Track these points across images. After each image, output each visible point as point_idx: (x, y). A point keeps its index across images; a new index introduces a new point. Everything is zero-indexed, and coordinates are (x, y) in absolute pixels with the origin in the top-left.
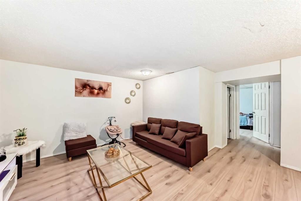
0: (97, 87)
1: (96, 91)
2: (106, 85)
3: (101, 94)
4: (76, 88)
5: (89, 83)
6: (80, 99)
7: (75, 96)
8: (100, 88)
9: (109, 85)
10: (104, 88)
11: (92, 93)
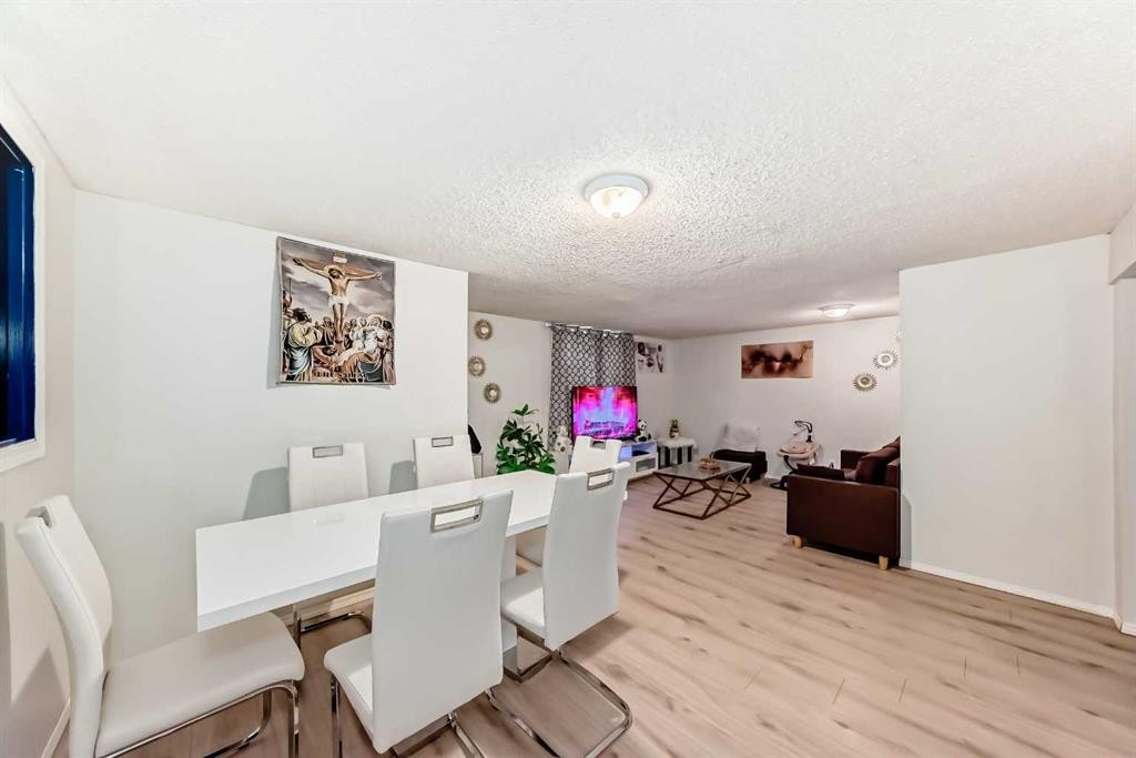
0: (779, 354)
1: (777, 365)
2: (800, 348)
3: (787, 371)
4: (743, 362)
5: (765, 349)
6: (750, 381)
7: (743, 377)
8: (787, 357)
9: (806, 347)
10: (795, 355)
11: (769, 371)
